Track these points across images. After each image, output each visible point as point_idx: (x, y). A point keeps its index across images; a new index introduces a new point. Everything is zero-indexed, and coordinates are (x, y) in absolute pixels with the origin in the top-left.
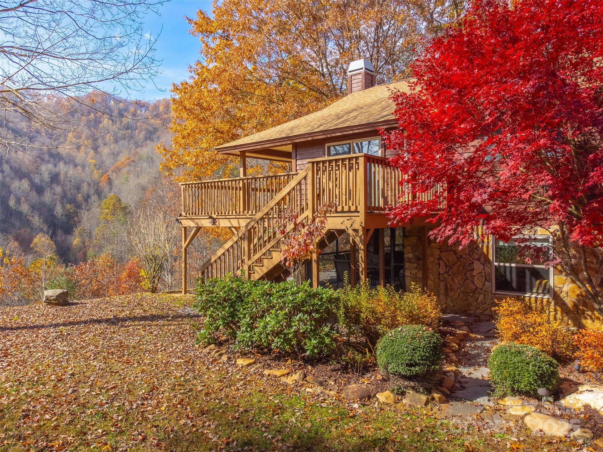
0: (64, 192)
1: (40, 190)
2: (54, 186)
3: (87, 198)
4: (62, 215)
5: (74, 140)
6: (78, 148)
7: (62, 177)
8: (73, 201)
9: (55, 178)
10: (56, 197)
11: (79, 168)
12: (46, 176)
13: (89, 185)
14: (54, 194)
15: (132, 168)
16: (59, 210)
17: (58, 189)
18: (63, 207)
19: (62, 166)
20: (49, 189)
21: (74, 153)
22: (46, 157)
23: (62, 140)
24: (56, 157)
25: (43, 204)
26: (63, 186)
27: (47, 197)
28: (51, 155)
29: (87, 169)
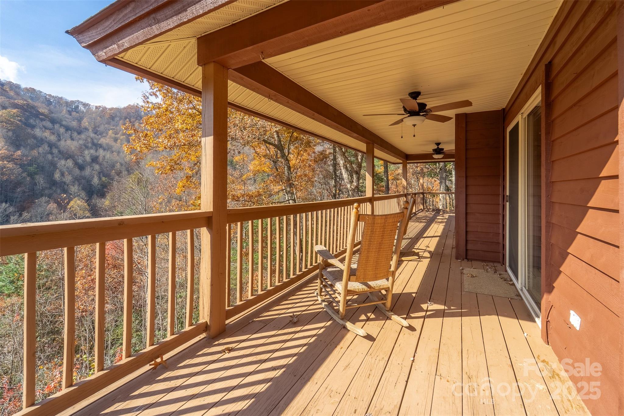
0: (101, 168)
1: (81, 168)
2: (94, 165)
3: (119, 173)
4: (98, 185)
5: (113, 135)
6: (116, 140)
7: (101, 159)
8: (108, 176)
9: (95, 159)
10: (94, 172)
11: (115, 153)
12: (88, 159)
13: (121, 165)
14: (93, 170)
15: (155, 155)
16: (96, 181)
17: (97, 167)
18: (100, 179)
19: (101, 152)
20: (89, 167)
21: (113, 143)
22: (90, 145)
23: (104, 135)
24: (97, 146)
25: (84, 178)
26: (100, 165)
27: (88, 171)
28: (94, 144)
29: (121, 154)
